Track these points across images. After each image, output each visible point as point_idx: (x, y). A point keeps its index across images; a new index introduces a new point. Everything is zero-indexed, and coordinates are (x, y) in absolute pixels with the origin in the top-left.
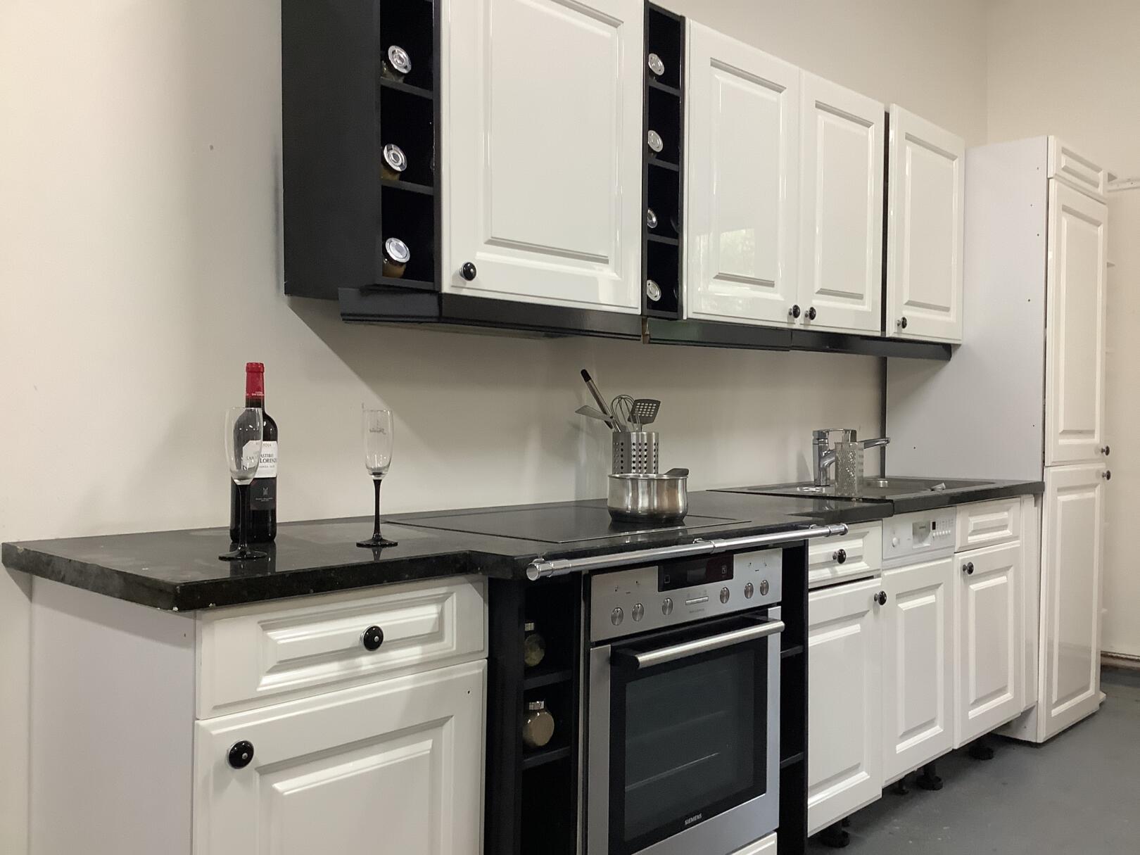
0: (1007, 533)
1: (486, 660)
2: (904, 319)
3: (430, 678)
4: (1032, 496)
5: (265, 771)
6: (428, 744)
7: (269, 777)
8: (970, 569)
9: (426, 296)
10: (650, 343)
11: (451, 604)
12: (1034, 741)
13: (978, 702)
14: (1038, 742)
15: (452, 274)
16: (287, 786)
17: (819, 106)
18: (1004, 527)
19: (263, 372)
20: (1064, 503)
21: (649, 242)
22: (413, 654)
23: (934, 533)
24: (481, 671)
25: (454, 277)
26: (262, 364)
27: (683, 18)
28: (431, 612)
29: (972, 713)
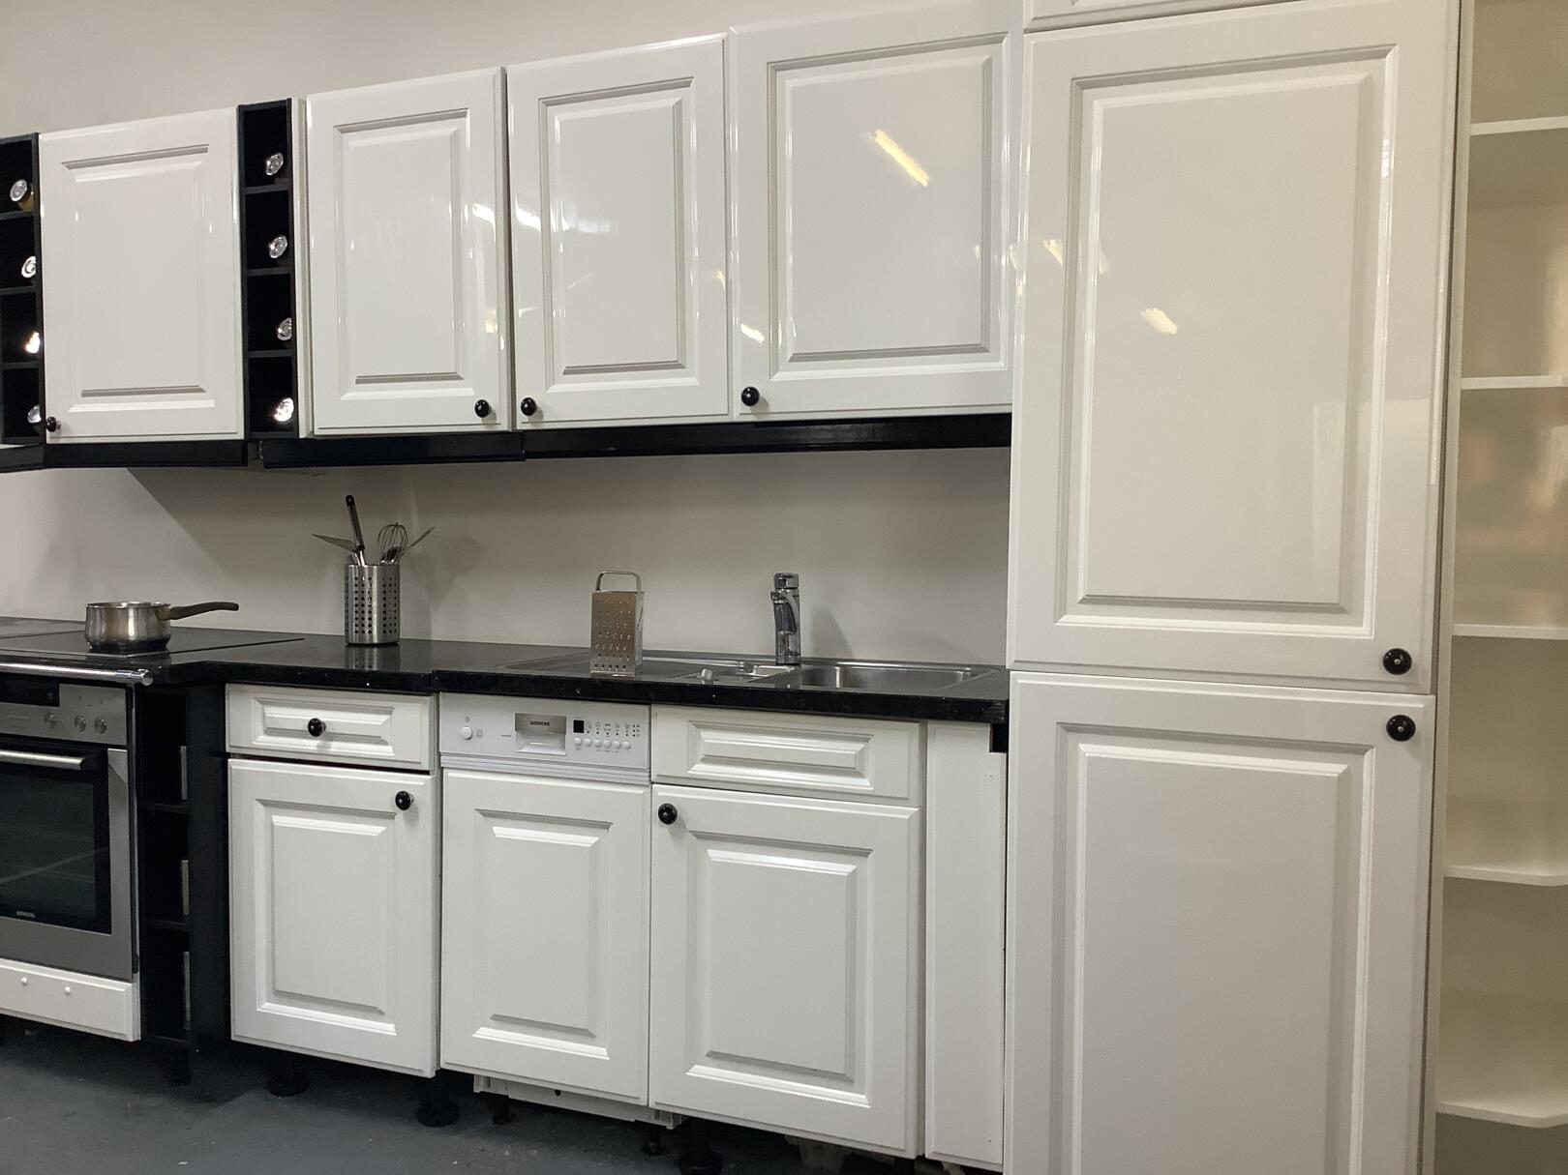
8: (666, 814)
10: (266, 468)
21: (250, 360)
23: (578, 739)
29: (702, 1071)
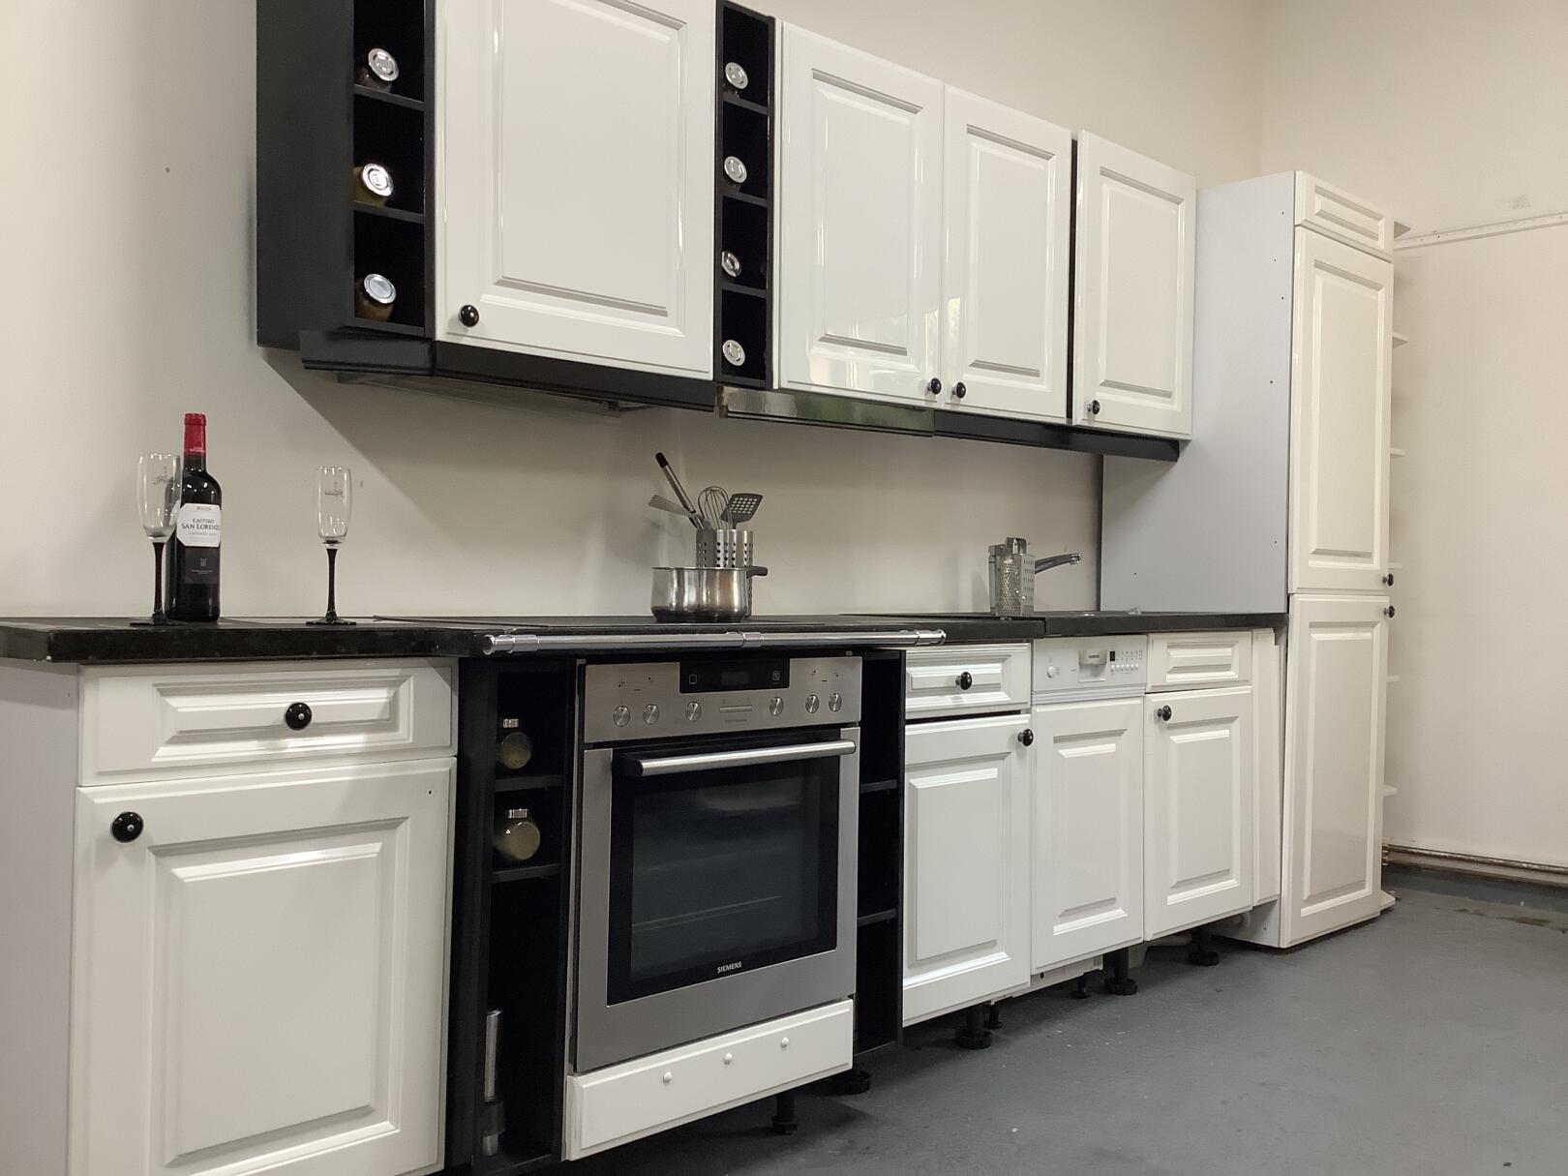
0: (1231, 675)
1: (455, 759)
2: (1095, 402)
3: (381, 770)
4: (1272, 630)
5: (163, 852)
6: (376, 847)
7: (168, 860)
8: (1165, 714)
9: (416, 344)
10: (727, 417)
11: (407, 691)
12: (1277, 946)
13: (1183, 884)
14: (1281, 946)
15: (448, 318)
16: (190, 872)
17: (972, 131)
18: (1227, 667)
19: (205, 425)
20: (1320, 642)
21: (724, 292)
22: (356, 741)
23: (1112, 665)
24: (448, 769)
25: (451, 322)
26: (204, 417)
27: (772, 20)
28: (380, 696)
29: (1174, 899)
